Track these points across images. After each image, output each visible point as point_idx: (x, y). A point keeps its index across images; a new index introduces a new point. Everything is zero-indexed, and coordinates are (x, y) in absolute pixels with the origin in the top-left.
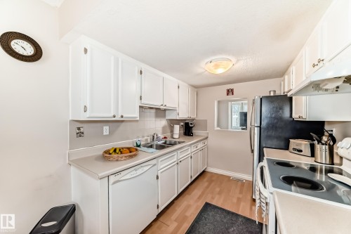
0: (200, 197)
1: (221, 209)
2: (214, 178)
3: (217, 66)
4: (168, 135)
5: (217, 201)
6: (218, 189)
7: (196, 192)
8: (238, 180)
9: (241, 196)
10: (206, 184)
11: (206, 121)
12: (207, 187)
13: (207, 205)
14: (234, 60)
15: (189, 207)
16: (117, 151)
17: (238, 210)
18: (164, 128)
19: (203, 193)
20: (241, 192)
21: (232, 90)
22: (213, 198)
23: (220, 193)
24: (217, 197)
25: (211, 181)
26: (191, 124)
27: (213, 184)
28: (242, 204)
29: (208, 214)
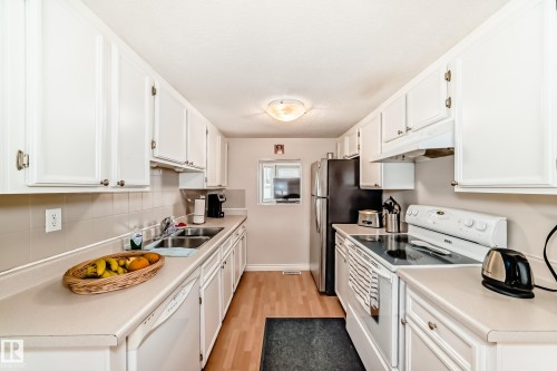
0: (254, 315)
1: (290, 319)
2: (261, 280)
3: (288, 110)
4: (184, 219)
5: (281, 312)
6: (273, 294)
7: (246, 309)
8: (291, 274)
9: (305, 293)
10: (254, 291)
11: (243, 191)
12: (258, 295)
13: (270, 322)
15: (243, 336)
16: (115, 266)
17: (310, 313)
18: (176, 206)
19: (256, 307)
20: (303, 289)
21: (282, 147)
22: (273, 309)
23: (278, 298)
24: (277, 305)
25: (259, 286)
26: (221, 197)
27: (263, 288)
28: (311, 303)
29: (277, 335)
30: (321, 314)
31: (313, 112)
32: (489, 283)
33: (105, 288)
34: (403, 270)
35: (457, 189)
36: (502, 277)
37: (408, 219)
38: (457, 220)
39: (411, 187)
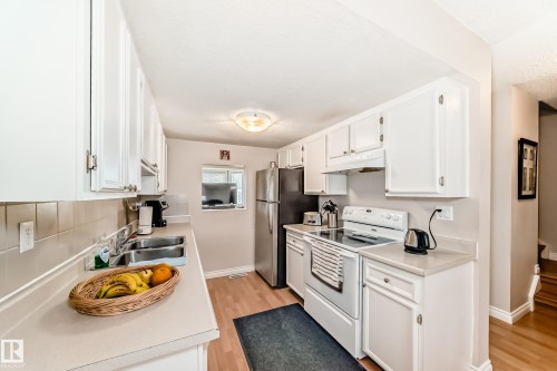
3: (257, 123)
5: (245, 310)
8: (237, 278)
9: (258, 291)
13: (238, 322)
14: (274, 117)
17: (270, 306)
20: (256, 288)
21: (228, 153)
23: (236, 300)
26: (164, 203)
28: (267, 297)
29: (250, 330)
30: (280, 305)
31: (275, 126)
32: (409, 249)
33: (130, 307)
34: (365, 250)
35: (387, 195)
36: (415, 245)
37: (345, 216)
38: (380, 215)
39: (344, 193)
